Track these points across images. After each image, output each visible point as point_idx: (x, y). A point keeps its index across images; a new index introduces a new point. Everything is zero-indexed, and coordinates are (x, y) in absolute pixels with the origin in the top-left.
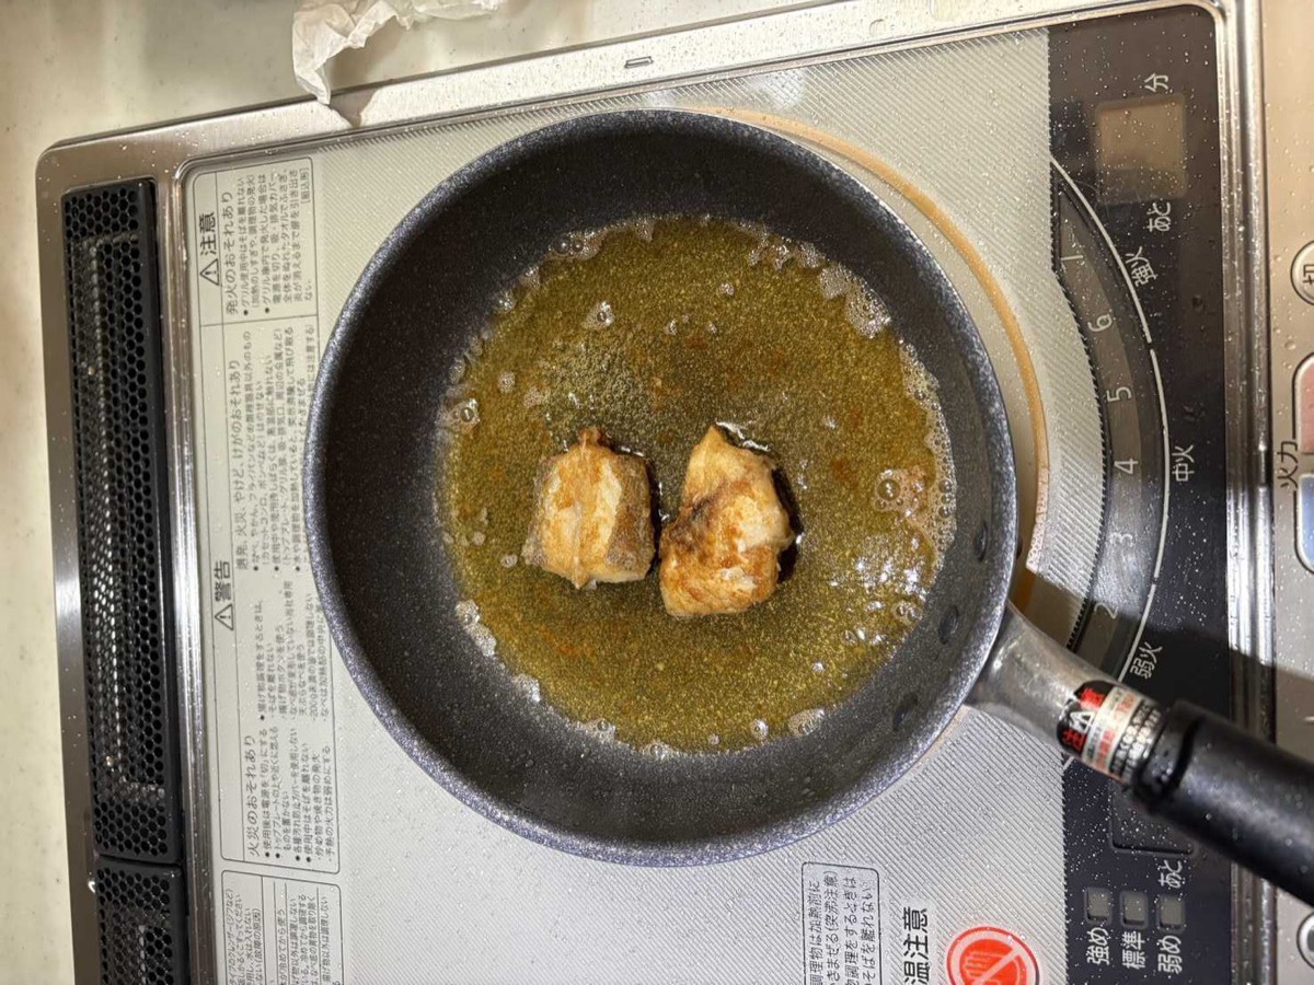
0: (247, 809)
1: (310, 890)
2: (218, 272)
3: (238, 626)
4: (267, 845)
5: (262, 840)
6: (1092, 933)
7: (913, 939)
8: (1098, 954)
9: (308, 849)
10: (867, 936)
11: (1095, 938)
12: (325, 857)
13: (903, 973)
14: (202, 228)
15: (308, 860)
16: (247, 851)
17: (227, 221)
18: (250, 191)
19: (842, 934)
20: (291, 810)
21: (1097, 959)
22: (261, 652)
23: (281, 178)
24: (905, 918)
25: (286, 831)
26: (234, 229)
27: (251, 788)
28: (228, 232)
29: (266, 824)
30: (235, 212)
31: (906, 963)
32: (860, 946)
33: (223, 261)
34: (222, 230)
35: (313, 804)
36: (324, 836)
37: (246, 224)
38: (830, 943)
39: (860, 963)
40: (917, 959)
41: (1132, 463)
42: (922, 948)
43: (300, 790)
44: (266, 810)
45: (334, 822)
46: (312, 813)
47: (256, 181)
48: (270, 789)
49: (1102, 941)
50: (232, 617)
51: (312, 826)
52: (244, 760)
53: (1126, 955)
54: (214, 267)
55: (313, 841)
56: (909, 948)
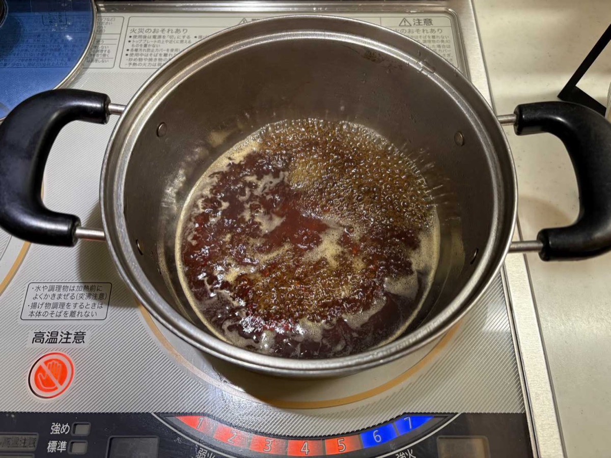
0: (153, 29)
1: (112, 54)
2: (405, 26)
4: (135, 37)
5: (138, 35)
6: (67, 425)
7: (69, 336)
8: (56, 429)
9: (132, 55)
10: (73, 314)
11: (65, 427)
12: (128, 62)
13: (52, 331)
14: (425, 20)
15: (127, 55)
16: (132, 28)
17: (429, 31)
18: (443, 41)
19: (74, 301)
20: (151, 48)
21: (54, 428)
23: (449, 55)
24: (80, 332)
25: (141, 45)
26: (425, 34)
27: (163, 31)
28: (424, 31)
29: (145, 37)
30: (433, 34)
31: (58, 332)
32: (67, 310)
33: (411, 28)
34: (425, 28)
35: (154, 58)
36: (138, 62)
37: (427, 39)
38: (70, 295)
39: (59, 310)
40: (59, 338)
41: (306, 451)
42: (64, 340)
43: (161, 52)
44: (152, 37)
45: (144, 67)
46: (149, 57)
47: (448, 44)
48: (161, 39)
49: (63, 430)
51: (143, 57)
52: (176, 28)
53: (54, 443)
54: (408, 24)
55: (136, 57)
56: (65, 334)
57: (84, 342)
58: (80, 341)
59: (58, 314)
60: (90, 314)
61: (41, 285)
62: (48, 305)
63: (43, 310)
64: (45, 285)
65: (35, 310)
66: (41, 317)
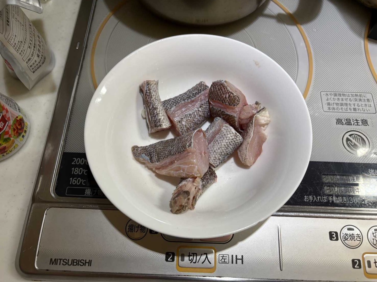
8: (372, 172)
10: (355, 109)
13: (346, 118)
19: (352, 103)
21: (370, 172)
24: (364, 120)
31: (350, 119)
32: (350, 107)
38: (349, 99)
39: (345, 107)
40: (352, 122)
42: (356, 124)
56: (355, 120)
57: (368, 125)
58: (366, 124)
59: (346, 109)
60: (366, 110)
61: (329, 93)
62: (337, 104)
63: (335, 106)
64: (330, 93)
65: (331, 107)
66: (336, 111)
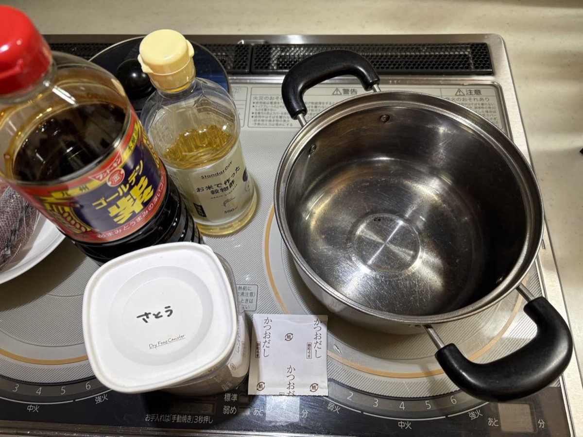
0: (269, 96)
1: (242, 117)
2: (460, 95)
3: (334, 96)
4: (257, 103)
5: (259, 101)
9: (256, 117)
12: (254, 122)
14: (475, 90)
15: (252, 117)
16: (255, 96)
17: (479, 99)
18: (490, 108)
20: (270, 112)
22: (325, 104)
23: (495, 119)
25: (262, 110)
26: (476, 102)
27: (277, 98)
28: (474, 99)
29: (264, 103)
30: (482, 102)
33: (464, 97)
34: (476, 97)
35: (272, 119)
36: (261, 123)
37: (478, 106)
41: (404, 408)
43: (277, 115)
44: (270, 103)
45: (266, 126)
46: (269, 119)
47: (494, 110)
48: (277, 105)
50: (337, 94)
51: (264, 119)
53: (229, 395)
54: (461, 94)
55: (259, 119)
60: (245, 307)
